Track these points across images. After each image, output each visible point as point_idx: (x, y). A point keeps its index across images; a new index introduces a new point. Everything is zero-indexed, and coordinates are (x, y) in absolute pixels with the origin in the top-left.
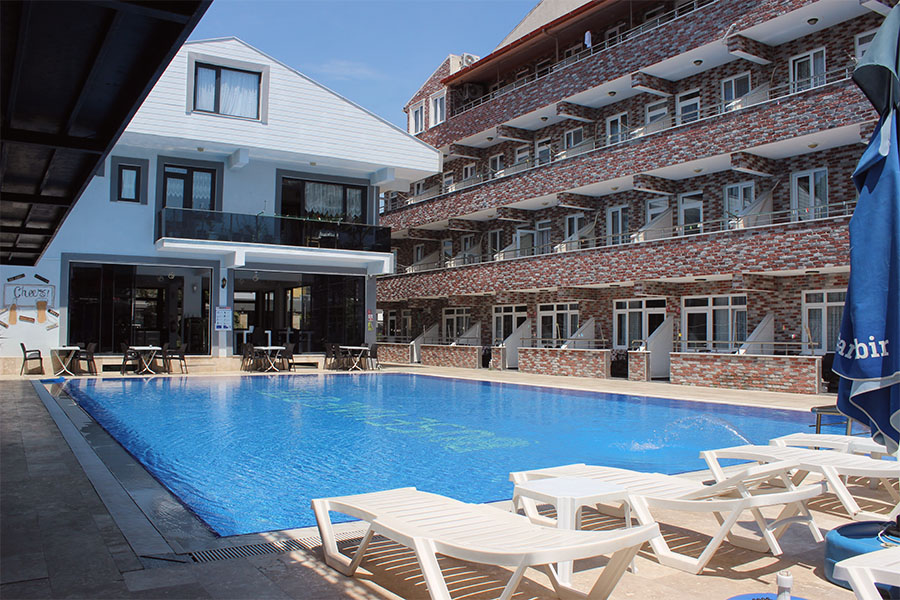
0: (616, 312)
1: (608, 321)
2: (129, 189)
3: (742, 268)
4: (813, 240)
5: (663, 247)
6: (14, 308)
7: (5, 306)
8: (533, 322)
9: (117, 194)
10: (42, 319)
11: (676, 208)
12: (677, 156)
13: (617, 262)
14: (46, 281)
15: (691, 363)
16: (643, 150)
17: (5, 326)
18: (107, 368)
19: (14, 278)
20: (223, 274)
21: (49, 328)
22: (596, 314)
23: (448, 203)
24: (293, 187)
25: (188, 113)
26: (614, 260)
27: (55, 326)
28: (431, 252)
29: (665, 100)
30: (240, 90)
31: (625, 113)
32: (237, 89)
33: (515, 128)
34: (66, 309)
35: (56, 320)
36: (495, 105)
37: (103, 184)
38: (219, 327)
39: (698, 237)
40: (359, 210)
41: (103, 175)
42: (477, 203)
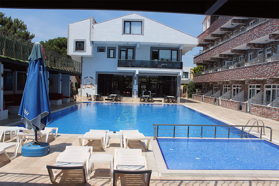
0: (249, 89)
1: (247, 92)
2: (112, 55)
3: (269, 76)
5: (251, 68)
6: (86, 85)
7: (84, 84)
8: (231, 91)
9: (109, 56)
10: (92, 87)
11: (265, 53)
12: (255, 36)
14: (93, 78)
15: (255, 108)
16: (248, 35)
17: (84, 89)
18: (106, 100)
19: (86, 78)
20: (135, 76)
21: (93, 90)
22: (245, 89)
23: (210, 53)
24: (155, 52)
25: (122, 35)
27: (94, 89)
31: (254, 20)
32: (136, 27)
33: (226, 28)
34: (97, 85)
36: (219, 21)
37: (105, 54)
38: (134, 90)
39: (259, 64)
40: (176, 57)
41: (105, 52)
42: (215, 53)
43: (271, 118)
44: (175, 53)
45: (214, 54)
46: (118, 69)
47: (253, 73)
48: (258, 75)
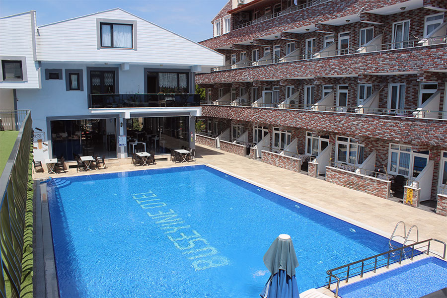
0: (307, 137)
1: (304, 141)
2: (74, 84)
3: (359, 133)
4: (391, 126)
5: (325, 115)
8: (271, 135)
9: (70, 87)
10: (41, 147)
11: (336, 91)
12: (333, 71)
13: (305, 118)
14: (41, 130)
15: (335, 173)
16: (318, 65)
18: (71, 167)
20: (121, 120)
21: (44, 151)
22: (298, 136)
23: (231, 74)
24: (152, 75)
25: (98, 49)
26: (304, 117)
27: (46, 150)
28: (227, 93)
29: (333, 35)
30: (123, 34)
31: (315, 38)
34: (51, 141)
35: (47, 147)
37: (62, 83)
38: (121, 145)
39: (341, 114)
40: (185, 84)
41: (62, 79)
42: (245, 76)
43: (364, 190)
44: (183, 77)
45: (243, 77)
46: (93, 112)
47: (329, 123)
48: (340, 129)
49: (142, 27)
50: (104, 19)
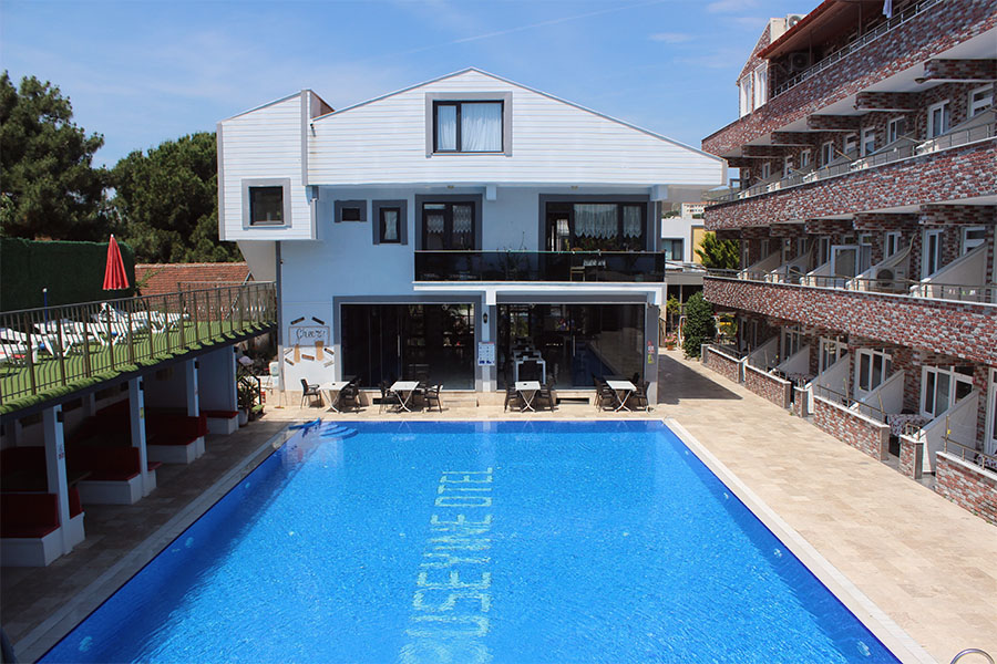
1: (916, 378)
2: (391, 231)
5: (938, 310)
6: (297, 346)
7: (290, 346)
8: (852, 359)
9: (380, 237)
10: (321, 357)
11: (992, 244)
12: (959, 188)
13: (898, 318)
14: (322, 323)
15: (956, 473)
16: (927, 173)
17: (291, 363)
18: (376, 401)
19: (296, 322)
20: (485, 312)
21: (326, 365)
22: (907, 366)
23: (768, 204)
25: (428, 157)
26: (895, 313)
27: (330, 363)
30: (484, 122)
31: (947, 101)
32: (480, 121)
33: (830, 116)
34: (339, 346)
35: (331, 358)
36: (804, 89)
37: (365, 228)
38: (483, 362)
39: (974, 306)
40: (638, 229)
41: (365, 220)
42: (789, 210)
44: (633, 214)
45: (786, 212)
46: (416, 288)
47: (947, 333)
48: (971, 349)
49: (524, 104)
50: (440, 93)
